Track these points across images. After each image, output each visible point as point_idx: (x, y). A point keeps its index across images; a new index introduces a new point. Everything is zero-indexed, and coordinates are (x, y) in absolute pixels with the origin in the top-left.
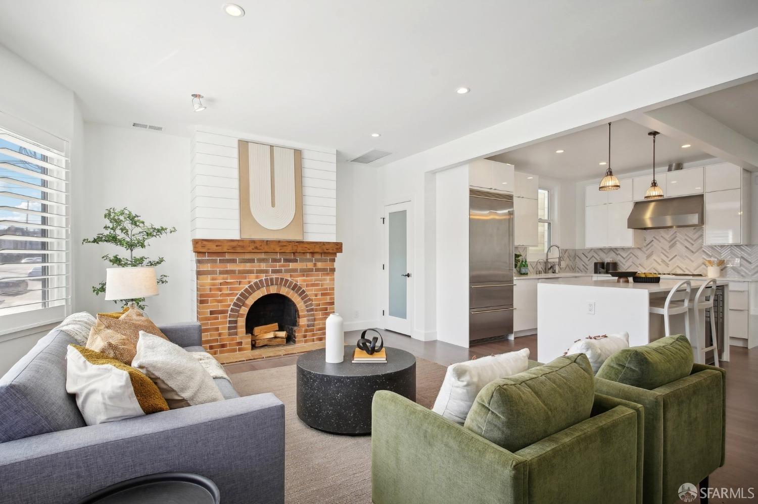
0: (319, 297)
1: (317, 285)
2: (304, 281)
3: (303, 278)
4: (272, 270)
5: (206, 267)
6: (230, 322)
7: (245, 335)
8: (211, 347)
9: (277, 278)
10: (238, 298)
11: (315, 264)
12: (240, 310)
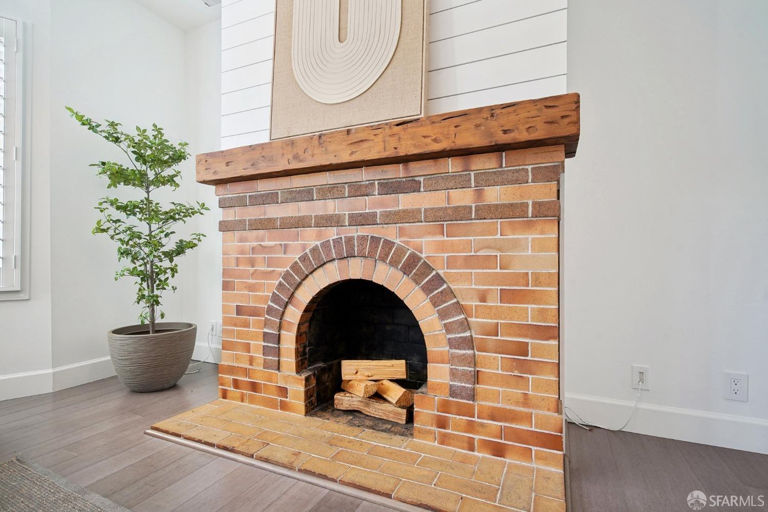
0: (494, 302)
1: (488, 261)
2: (442, 247)
3: (439, 238)
4: (351, 216)
5: (232, 215)
6: (266, 336)
7: (294, 374)
8: (236, 384)
9: (363, 238)
10: (280, 284)
11: (479, 193)
12: (283, 313)
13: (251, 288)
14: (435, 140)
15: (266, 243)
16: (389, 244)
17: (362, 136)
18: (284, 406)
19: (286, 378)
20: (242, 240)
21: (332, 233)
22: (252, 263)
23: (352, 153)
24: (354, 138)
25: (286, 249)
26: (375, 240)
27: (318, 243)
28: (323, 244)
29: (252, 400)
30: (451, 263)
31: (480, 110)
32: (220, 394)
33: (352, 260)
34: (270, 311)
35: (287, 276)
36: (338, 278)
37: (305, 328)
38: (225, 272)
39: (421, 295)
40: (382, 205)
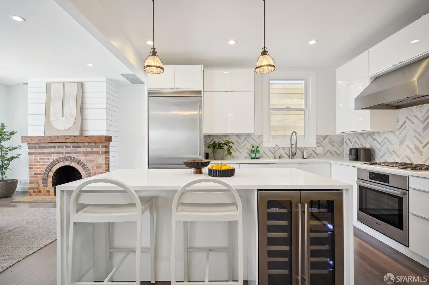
3: (85, 157)
4: (66, 152)
5: (33, 150)
6: (43, 179)
7: (51, 187)
8: (34, 192)
9: (69, 157)
10: (47, 167)
11: (92, 149)
12: (48, 173)
13: (39, 168)
14: (82, 140)
15: (43, 158)
16: (74, 158)
17: (67, 137)
18: (49, 195)
19: (49, 188)
20: (35, 157)
21: (61, 156)
22: (39, 162)
23: (65, 141)
24: (65, 137)
25: (49, 159)
26: (71, 157)
27: (58, 158)
28: (59, 158)
29: (39, 195)
30: (87, 162)
31: (90, 136)
32: (29, 195)
33: (66, 162)
34: (44, 173)
35: (49, 165)
36: (63, 165)
37: (54, 177)
38: (30, 165)
39: (81, 168)
40: (73, 150)
